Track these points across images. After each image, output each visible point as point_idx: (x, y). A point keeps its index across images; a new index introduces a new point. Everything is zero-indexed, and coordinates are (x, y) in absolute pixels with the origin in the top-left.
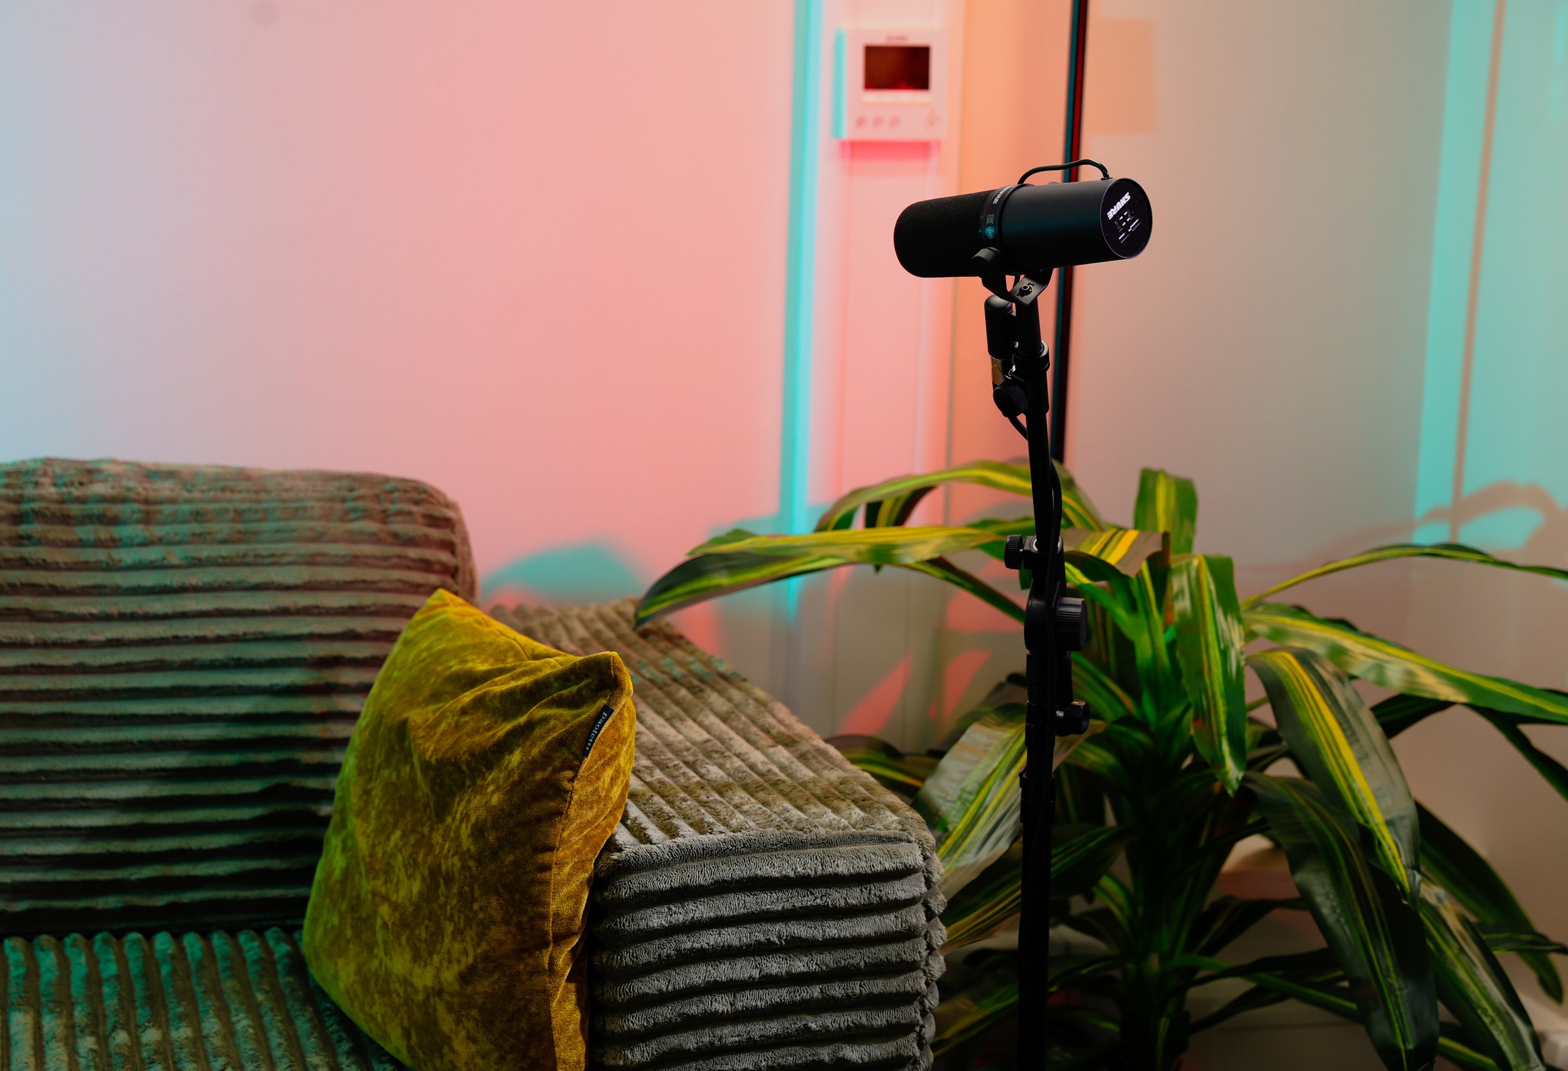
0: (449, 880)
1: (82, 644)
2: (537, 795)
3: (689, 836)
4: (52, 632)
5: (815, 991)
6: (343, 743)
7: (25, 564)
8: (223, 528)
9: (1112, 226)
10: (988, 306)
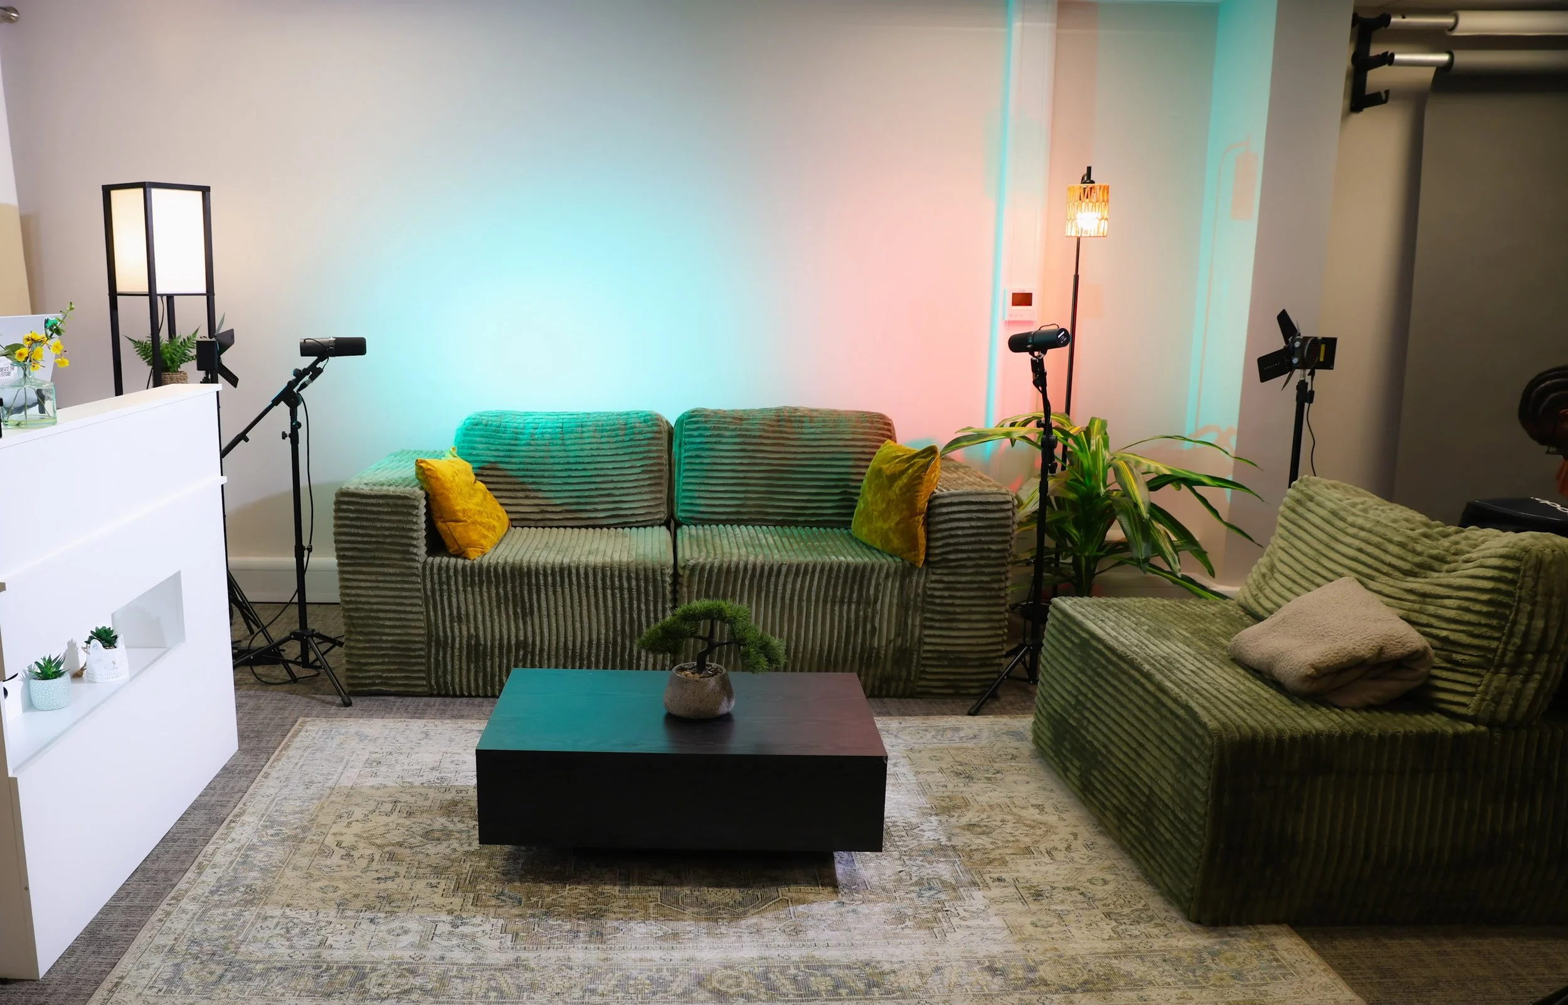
0: (893, 501)
1: (795, 453)
2: (915, 479)
3: (952, 491)
4: (788, 449)
5: (984, 531)
6: (864, 474)
7: (781, 432)
8: (831, 424)
9: (1060, 339)
10: (1032, 361)
